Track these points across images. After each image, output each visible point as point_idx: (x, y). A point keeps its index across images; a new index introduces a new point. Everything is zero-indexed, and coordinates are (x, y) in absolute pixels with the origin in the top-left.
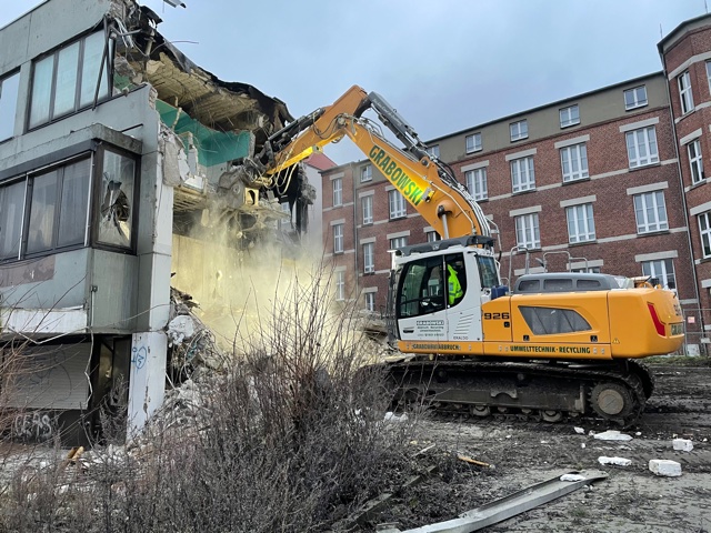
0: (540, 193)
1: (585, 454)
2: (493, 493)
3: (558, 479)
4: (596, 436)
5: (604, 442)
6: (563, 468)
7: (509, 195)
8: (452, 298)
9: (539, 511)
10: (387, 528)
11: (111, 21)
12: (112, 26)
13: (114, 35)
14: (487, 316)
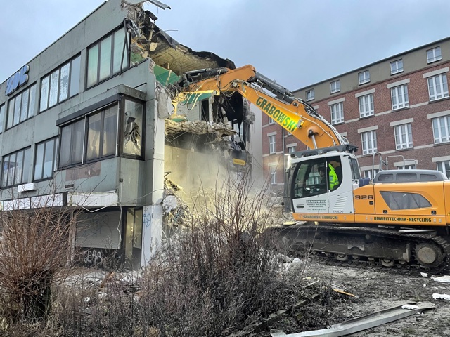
0: (412, 109)
1: (425, 291)
2: (354, 314)
3: (400, 307)
4: (435, 279)
5: (440, 284)
6: (406, 300)
7: (389, 112)
8: (332, 186)
9: (382, 328)
10: (277, 332)
11: (128, 22)
12: (129, 25)
13: (130, 30)
14: (357, 197)
